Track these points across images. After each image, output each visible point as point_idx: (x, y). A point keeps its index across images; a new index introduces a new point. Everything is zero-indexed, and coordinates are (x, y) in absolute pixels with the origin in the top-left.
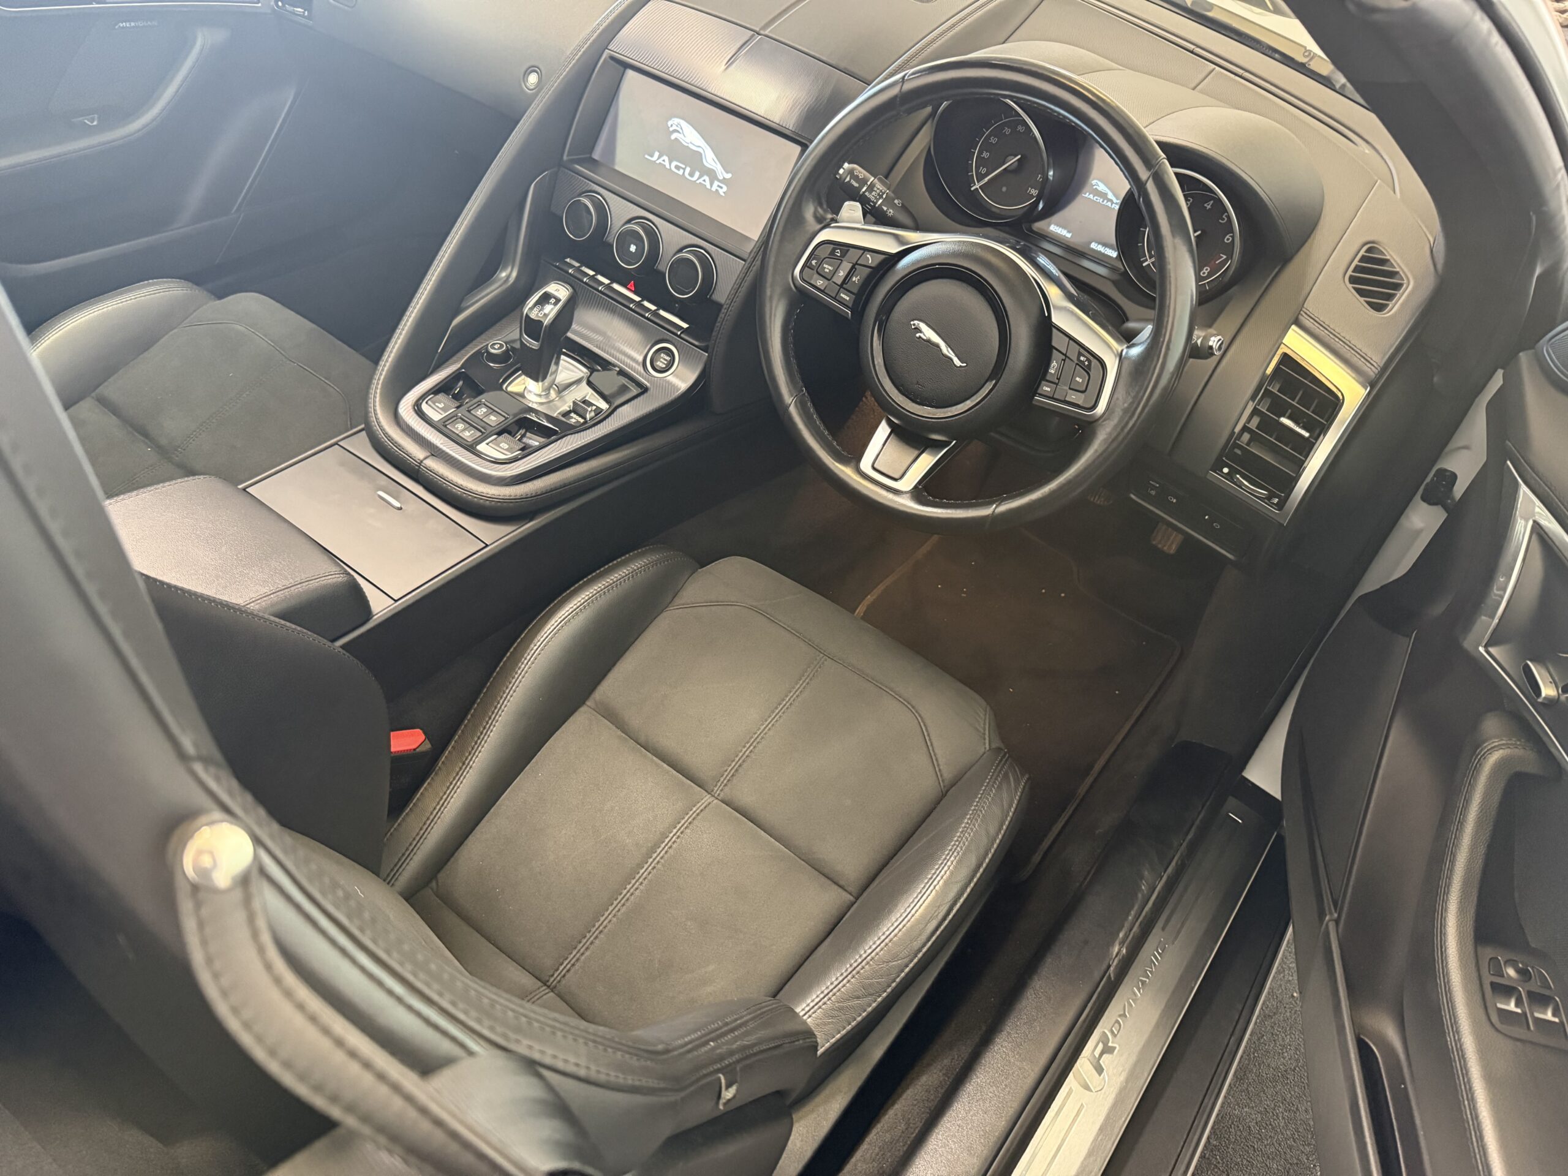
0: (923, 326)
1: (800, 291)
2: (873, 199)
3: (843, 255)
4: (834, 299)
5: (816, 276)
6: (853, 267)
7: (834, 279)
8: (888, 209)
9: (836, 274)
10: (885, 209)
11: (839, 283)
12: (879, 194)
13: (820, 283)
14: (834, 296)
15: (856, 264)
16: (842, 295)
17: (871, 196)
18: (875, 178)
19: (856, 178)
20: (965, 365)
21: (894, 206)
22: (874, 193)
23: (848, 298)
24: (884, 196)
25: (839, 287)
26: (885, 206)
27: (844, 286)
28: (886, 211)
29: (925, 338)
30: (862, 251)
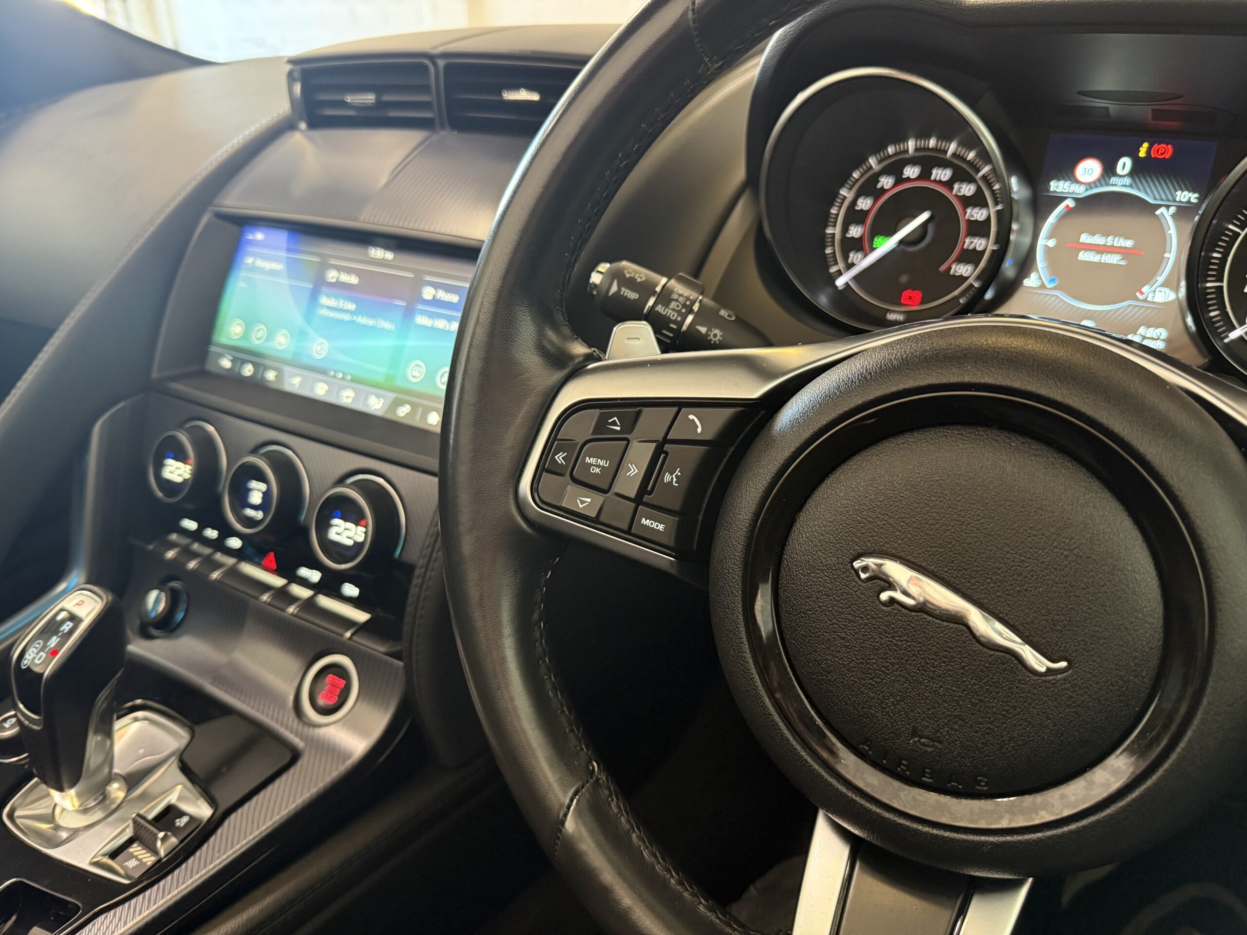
0: (895, 570)
1: (540, 528)
2: (673, 316)
3: (630, 425)
4: (628, 533)
5: (571, 488)
6: (659, 451)
7: (618, 488)
8: (709, 330)
9: (621, 473)
10: (703, 330)
11: (632, 495)
12: (684, 305)
13: (585, 502)
14: (625, 527)
15: (665, 440)
16: (645, 522)
17: (669, 312)
18: (670, 279)
19: (631, 284)
20: (1063, 664)
21: (720, 323)
22: (673, 305)
23: (661, 527)
24: (696, 308)
25: (633, 505)
26: (702, 325)
27: (646, 498)
28: (707, 335)
29: (910, 602)
30: (675, 409)
